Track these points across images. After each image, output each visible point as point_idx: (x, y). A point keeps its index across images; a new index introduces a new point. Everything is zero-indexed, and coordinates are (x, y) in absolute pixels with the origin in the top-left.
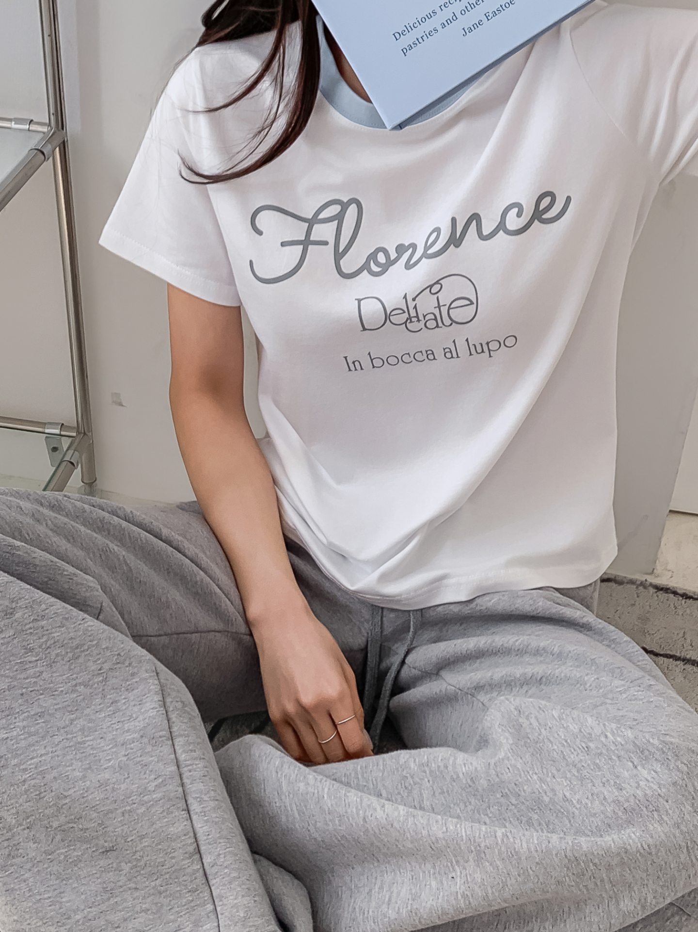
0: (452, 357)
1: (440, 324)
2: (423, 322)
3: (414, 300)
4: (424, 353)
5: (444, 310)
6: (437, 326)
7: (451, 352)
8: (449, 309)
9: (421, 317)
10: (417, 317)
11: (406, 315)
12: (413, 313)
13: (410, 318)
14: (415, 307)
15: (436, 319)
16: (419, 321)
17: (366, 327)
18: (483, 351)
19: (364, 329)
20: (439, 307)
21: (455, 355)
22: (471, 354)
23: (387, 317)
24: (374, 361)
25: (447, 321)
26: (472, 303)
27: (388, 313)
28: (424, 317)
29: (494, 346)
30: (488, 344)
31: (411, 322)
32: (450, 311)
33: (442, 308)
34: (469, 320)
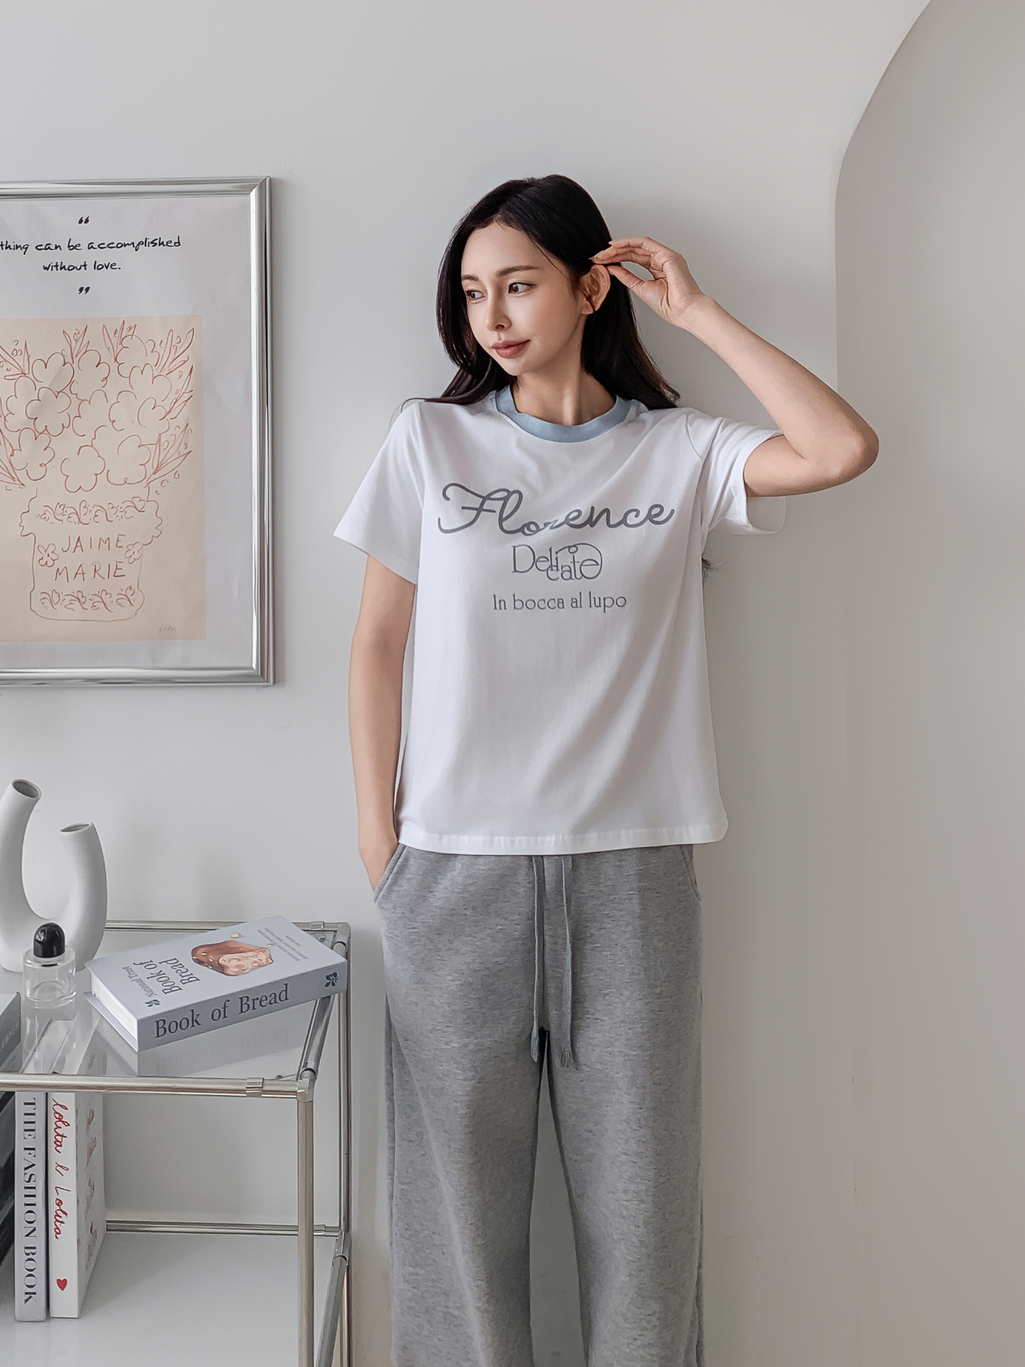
0: (577, 606)
1: (573, 577)
2: (560, 572)
3: (557, 553)
4: (556, 601)
5: (578, 565)
6: (571, 578)
7: (576, 602)
8: (581, 565)
9: (560, 568)
10: (557, 566)
11: (549, 563)
12: (554, 563)
13: (551, 566)
14: (557, 559)
15: (570, 571)
16: (557, 570)
17: (517, 569)
18: (600, 606)
19: (515, 571)
20: (574, 562)
21: (579, 605)
22: (591, 606)
23: (535, 562)
24: (516, 603)
25: (579, 575)
26: (597, 564)
27: (536, 558)
28: (562, 567)
29: (608, 602)
30: (604, 599)
31: (552, 570)
32: (582, 567)
33: (576, 564)
34: (594, 575)
